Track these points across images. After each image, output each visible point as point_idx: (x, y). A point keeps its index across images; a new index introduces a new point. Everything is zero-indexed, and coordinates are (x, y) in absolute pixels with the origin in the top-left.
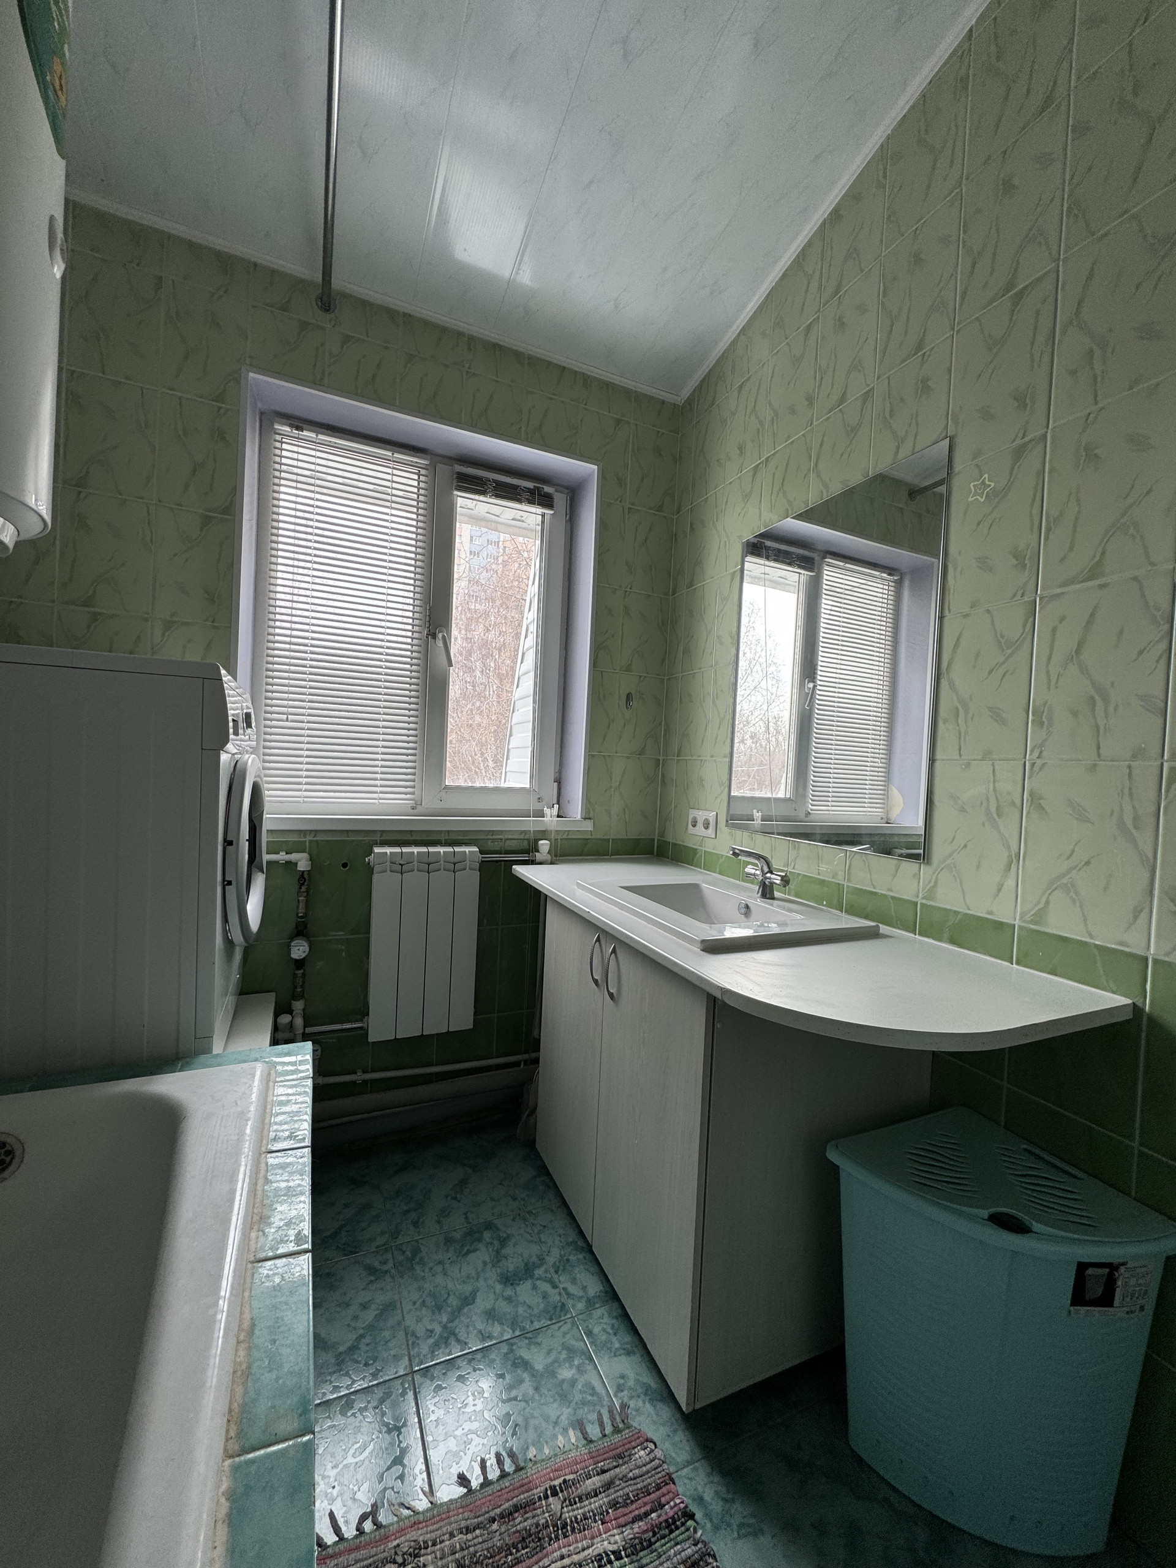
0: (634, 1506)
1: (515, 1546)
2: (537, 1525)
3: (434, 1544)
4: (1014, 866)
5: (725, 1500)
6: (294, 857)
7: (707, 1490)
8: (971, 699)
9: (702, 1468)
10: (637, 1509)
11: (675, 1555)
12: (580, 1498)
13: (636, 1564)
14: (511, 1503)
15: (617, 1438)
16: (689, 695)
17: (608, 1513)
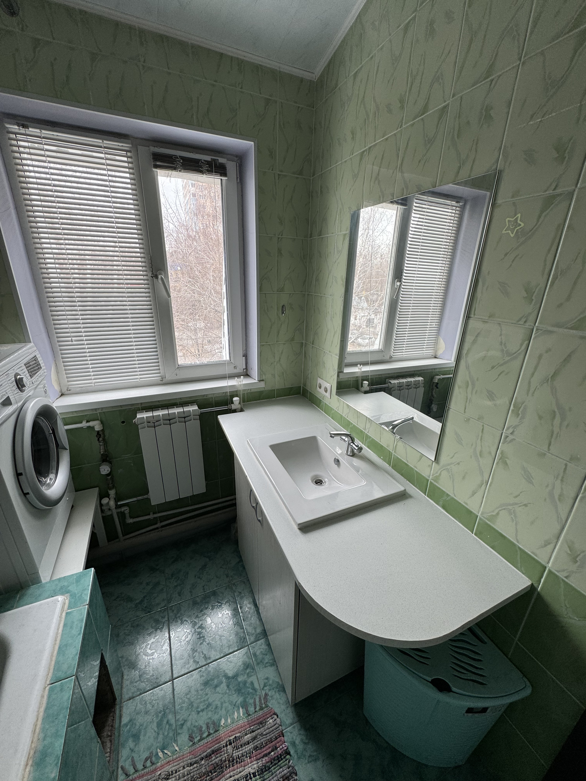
0: (264, 749)
1: (211, 772)
2: (221, 760)
3: (176, 773)
4: (483, 487)
5: (305, 743)
6: (91, 424)
7: (297, 738)
8: (477, 380)
9: (297, 726)
10: (265, 751)
11: (279, 774)
12: (241, 746)
13: (262, 779)
14: (211, 749)
15: (261, 713)
16: (318, 309)
17: (253, 753)
